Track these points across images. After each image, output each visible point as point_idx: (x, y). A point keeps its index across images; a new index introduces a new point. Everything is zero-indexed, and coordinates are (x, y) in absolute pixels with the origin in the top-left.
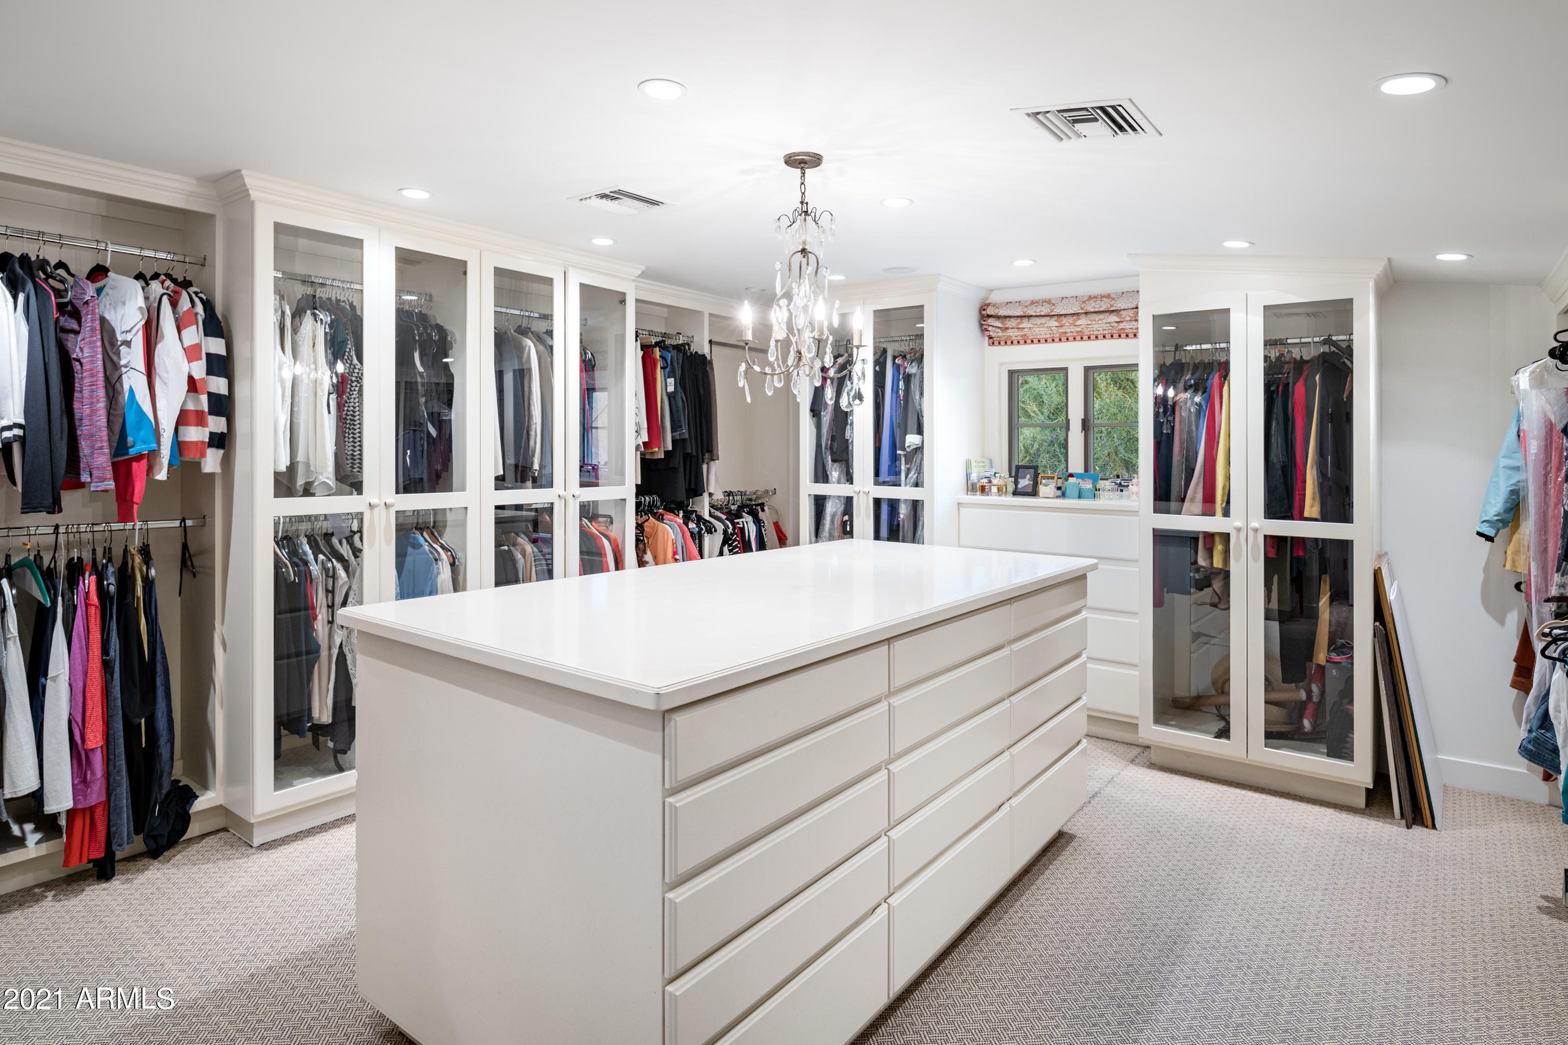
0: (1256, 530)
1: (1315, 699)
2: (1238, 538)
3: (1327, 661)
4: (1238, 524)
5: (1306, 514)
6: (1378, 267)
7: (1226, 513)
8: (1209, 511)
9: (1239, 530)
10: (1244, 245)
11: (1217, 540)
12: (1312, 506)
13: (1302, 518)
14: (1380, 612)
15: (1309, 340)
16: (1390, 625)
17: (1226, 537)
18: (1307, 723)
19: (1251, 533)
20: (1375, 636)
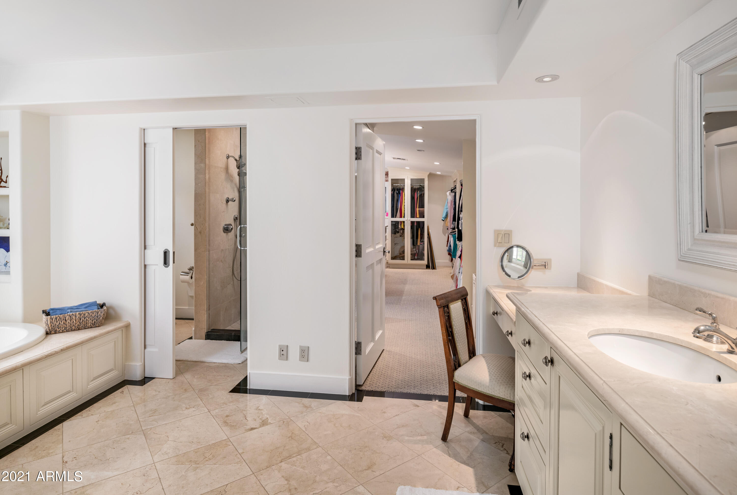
0: (409, 220)
1: (417, 252)
2: (406, 222)
3: (420, 244)
4: (406, 219)
5: (417, 217)
6: (428, 173)
7: (404, 217)
8: (401, 217)
9: (406, 220)
10: (409, 168)
11: (402, 222)
12: (418, 215)
13: (416, 218)
14: (428, 234)
15: (417, 184)
16: (430, 236)
17: (404, 222)
18: (416, 257)
19: (408, 221)
20: (428, 238)
